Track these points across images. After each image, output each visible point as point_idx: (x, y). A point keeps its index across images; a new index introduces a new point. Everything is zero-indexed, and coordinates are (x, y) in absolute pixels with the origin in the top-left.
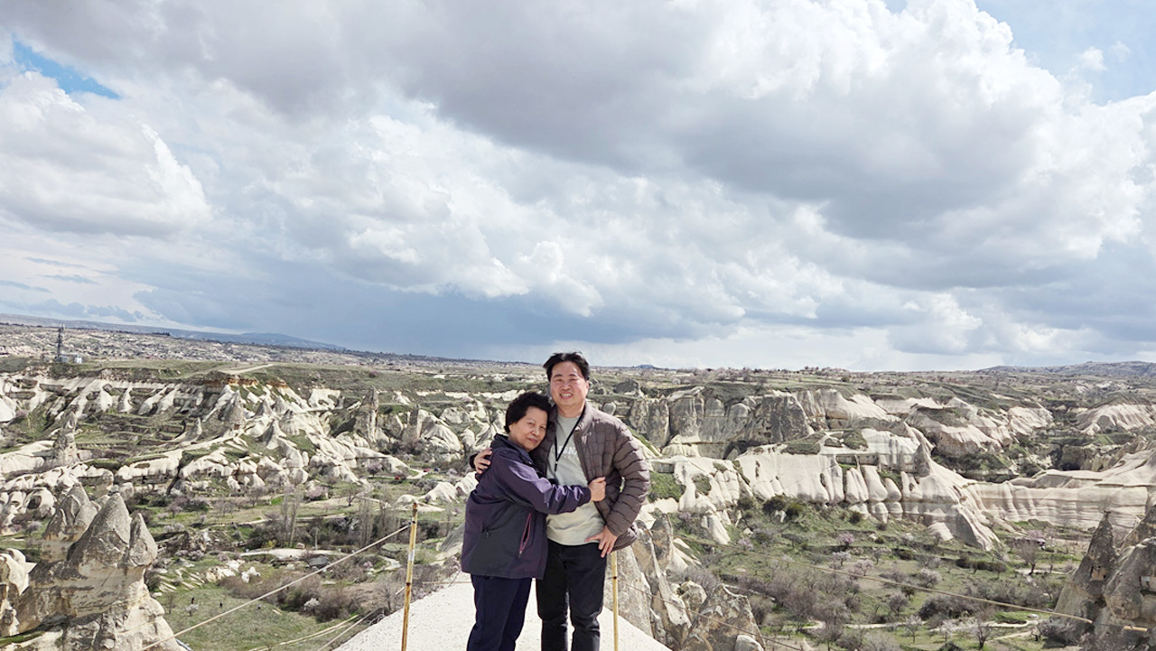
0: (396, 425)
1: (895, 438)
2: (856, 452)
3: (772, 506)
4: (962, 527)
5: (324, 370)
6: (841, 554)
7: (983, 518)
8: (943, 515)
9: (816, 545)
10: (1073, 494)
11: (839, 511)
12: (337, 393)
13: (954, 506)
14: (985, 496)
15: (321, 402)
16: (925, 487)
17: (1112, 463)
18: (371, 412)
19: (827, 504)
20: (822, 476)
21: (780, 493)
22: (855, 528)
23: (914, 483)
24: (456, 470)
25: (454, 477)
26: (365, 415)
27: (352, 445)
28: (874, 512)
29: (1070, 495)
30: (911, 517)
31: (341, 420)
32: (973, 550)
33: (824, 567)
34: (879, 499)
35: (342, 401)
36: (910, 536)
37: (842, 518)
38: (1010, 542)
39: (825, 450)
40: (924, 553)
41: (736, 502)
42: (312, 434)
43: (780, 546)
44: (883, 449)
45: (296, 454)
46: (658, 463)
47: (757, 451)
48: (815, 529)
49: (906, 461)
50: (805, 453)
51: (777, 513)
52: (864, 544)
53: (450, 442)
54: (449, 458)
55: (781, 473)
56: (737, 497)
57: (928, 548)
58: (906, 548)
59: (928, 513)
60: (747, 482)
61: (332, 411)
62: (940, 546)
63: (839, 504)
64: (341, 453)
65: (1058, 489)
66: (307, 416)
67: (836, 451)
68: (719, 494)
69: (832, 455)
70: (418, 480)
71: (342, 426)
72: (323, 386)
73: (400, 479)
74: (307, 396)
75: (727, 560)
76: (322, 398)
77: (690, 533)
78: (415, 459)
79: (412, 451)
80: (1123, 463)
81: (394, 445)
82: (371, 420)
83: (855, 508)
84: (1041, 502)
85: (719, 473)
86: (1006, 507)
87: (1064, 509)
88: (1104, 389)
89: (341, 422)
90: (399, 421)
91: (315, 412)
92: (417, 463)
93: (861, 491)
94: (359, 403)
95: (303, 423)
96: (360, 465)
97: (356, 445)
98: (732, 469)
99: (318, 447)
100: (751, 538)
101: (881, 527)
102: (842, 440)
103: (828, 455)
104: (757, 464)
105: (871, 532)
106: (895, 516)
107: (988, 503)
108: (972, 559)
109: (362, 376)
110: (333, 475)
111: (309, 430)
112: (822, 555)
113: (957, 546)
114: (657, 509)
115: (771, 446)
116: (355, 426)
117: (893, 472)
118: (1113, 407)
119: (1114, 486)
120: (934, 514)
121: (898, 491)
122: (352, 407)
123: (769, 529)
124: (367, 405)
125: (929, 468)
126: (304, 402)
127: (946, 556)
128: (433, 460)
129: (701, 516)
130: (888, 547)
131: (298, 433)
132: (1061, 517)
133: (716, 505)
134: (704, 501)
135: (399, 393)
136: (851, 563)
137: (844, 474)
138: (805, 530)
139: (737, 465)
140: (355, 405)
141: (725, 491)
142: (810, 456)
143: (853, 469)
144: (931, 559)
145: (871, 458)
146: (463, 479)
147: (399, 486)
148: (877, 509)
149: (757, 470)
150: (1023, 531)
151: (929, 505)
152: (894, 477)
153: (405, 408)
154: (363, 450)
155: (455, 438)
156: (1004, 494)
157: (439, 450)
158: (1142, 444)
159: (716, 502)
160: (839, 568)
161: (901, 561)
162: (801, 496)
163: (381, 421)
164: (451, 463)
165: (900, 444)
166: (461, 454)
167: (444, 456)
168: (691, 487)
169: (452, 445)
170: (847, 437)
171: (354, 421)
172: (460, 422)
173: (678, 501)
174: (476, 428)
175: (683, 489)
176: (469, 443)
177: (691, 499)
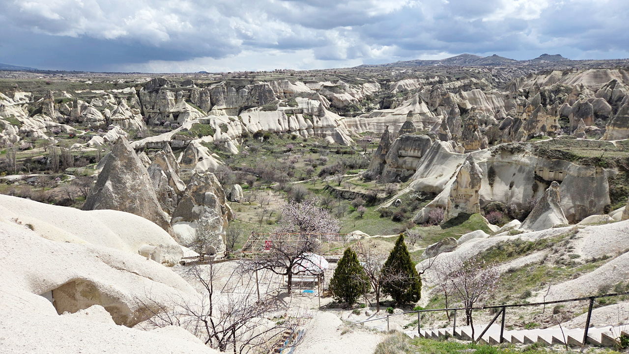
0: (66, 109)
1: (311, 100)
2: (293, 108)
3: (257, 135)
4: (338, 137)
5: (19, 82)
6: (288, 153)
7: (348, 133)
8: (330, 133)
9: (277, 151)
10: (383, 119)
11: (287, 135)
12: (30, 94)
13: (335, 129)
14: (349, 123)
15: (21, 99)
16: (323, 121)
17: (399, 105)
18: (50, 103)
19: (282, 132)
20: (279, 120)
21: (261, 129)
22: (294, 142)
23: (319, 120)
24: (103, 129)
25: (102, 133)
26: (47, 105)
27: (42, 121)
29: (382, 120)
30: (318, 135)
31: (34, 108)
32: (342, 146)
33: (280, 160)
34: (304, 128)
35: (33, 98)
36: (317, 143)
37: (288, 138)
38: (357, 141)
39: (280, 108)
40: (323, 150)
41: (240, 135)
42: (18, 116)
43: (262, 153)
44: (305, 106)
45: (11, 127)
46: (202, 119)
47: (249, 111)
48: (277, 144)
49: (315, 111)
50: (270, 110)
51: (259, 138)
52: (298, 148)
53: (97, 116)
54: (98, 124)
55: (261, 120)
56: (241, 133)
57: (324, 147)
58: (315, 148)
59: (324, 133)
60: (245, 125)
61: (28, 104)
62: (329, 146)
63: (287, 132)
64: (37, 125)
65: (378, 118)
66: (14, 107)
67: (284, 108)
68: (232, 132)
69: (283, 110)
70: (82, 135)
71: (35, 111)
72: (20, 91)
73: (72, 136)
74: (12, 97)
75: (237, 161)
76: (21, 97)
77: (220, 150)
78: (80, 126)
79: (77, 121)
80: (402, 105)
81: (67, 119)
82: (51, 107)
83: (294, 133)
84: (371, 124)
85: (232, 122)
86: (357, 127)
87: (380, 126)
88: (403, 73)
89: (34, 109)
90: (67, 107)
91: (18, 105)
92: (81, 127)
93: (296, 125)
94: (43, 99)
95: (12, 111)
96: (49, 131)
97: (45, 120)
98: (238, 120)
99: (22, 123)
100: (248, 150)
101: (305, 140)
102: (287, 103)
103: (281, 111)
104: (250, 117)
105: (301, 143)
106: (311, 135)
107: (350, 126)
108: (341, 150)
109: (42, 84)
110: (34, 136)
111: (16, 114)
112: (279, 155)
113: (336, 146)
114: (203, 141)
115: (255, 108)
116: (43, 111)
117: (309, 116)
118: (404, 81)
119: (399, 114)
120: (327, 133)
121: (312, 124)
122: (39, 101)
123: (256, 145)
124: (47, 100)
125: (324, 113)
126: (11, 100)
127: (332, 150)
128: (90, 125)
129: (224, 142)
130: (308, 149)
131: (10, 116)
132: (378, 129)
133: (231, 137)
134: (225, 135)
135: (65, 92)
136: (292, 157)
137: (289, 118)
138: (272, 144)
139: (240, 118)
140: (41, 100)
141: (235, 130)
142: (273, 111)
143: (292, 116)
144: (325, 151)
145: (300, 110)
146: (107, 134)
147: (72, 139)
148: (303, 133)
149: (249, 120)
150: (363, 136)
151: (324, 129)
152: (310, 118)
153: (70, 100)
154: (49, 123)
155: (100, 114)
156: (356, 122)
157: (92, 120)
158: (410, 96)
159: (231, 135)
160: (287, 160)
161: (313, 154)
162: (270, 130)
163: (57, 107)
164: (99, 126)
165: (312, 103)
166: (104, 121)
167: (95, 123)
168: (219, 130)
169: (99, 118)
170: (289, 101)
171: (41, 108)
172: (101, 105)
173: (213, 136)
174: (111, 108)
175: (215, 131)
176: (108, 116)
177: (219, 135)
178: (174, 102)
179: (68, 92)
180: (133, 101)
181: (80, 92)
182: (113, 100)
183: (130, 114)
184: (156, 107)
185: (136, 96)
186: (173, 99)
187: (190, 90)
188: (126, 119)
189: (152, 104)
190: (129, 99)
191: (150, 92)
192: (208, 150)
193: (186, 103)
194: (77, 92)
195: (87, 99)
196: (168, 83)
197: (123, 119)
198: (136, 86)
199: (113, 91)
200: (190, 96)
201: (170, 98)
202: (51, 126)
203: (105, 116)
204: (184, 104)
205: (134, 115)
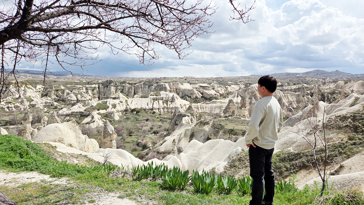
0: (59, 94)
3: (133, 111)
11: (150, 111)
13: (179, 109)
16: (173, 105)
18: (52, 91)
19: (148, 110)
20: (148, 103)
21: (136, 107)
22: (152, 115)
23: (171, 104)
26: (50, 92)
27: (44, 100)
28: (159, 111)
29: (214, 105)
30: (169, 112)
34: (161, 108)
35: (45, 88)
36: (166, 117)
37: (150, 113)
39: (150, 97)
41: (124, 110)
42: (32, 97)
43: (131, 120)
44: (164, 96)
46: (103, 101)
47: (132, 98)
48: (142, 116)
49: (170, 99)
50: (145, 97)
51: (134, 112)
52: (153, 119)
53: (73, 98)
54: (73, 102)
55: (138, 103)
58: (163, 119)
59: (172, 111)
60: (128, 105)
61: (42, 91)
63: (151, 109)
64: (40, 101)
65: (212, 104)
66: (34, 92)
67: (152, 97)
68: (119, 108)
69: (151, 98)
71: (45, 95)
72: (40, 85)
73: (56, 108)
74: (35, 87)
75: (115, 124)
76: (40, 88)
77: (108, 118)
78: (63, 103)
79: (62, 101)
82: (52, 93)
83: (155, 110)
84: (207, 107)
85: (121, 103)
86: (198, 109)
87: (212, 109)
89: (44, 94)
90: (60, 93)
91: (38, 91)
93: (157, 106)
96: (46, 105)
99: (33, 100)
100: (125, 118)
101: (160, 115)
105: (156, 116)
106: (165, 112)
110: (36, 107)
114: (99, 112)
116: (48, 95)
117: (167, 101)
119: (224, 103)
121: (166, 106)
122: (48, 90)
123: (131, 116)
124: (51, 89)
125: (175, 100)
126: (34, 89)
128: (68, 103)
129: (112, 114)
130: (159, 119)
131: (28, 97)
132: (211, 111)
133: (117, 111)
134: (113, 110)
137: (153, 102)
139: (126, 101)
141: (122, 107)
143: (156, 101)
145: (161, 98)
149: (132, 102)
152: (166, 103)
153: (62, 90)
154: (47, 101)
155: (75, 97)
156: (198, 106)
157: (70, 100)
162: (141, 108)
163: (55, 93)
165: (169, 94)
166: (76, 101)
167: (71, 102)
168: (111, 107)
169: (74, 99)
170: (156, 93)
171: (48, 93)
172: (77, 93)
173: (106, 110)
174: (81, 94)
175: (108, 107)
176: (78, 98)
177: (110, 110)
178: (114, 92)
179: (63, 86)
180: (95, 91)
181: (69, 86)
182: (84, 90)
183: (90, 98)
184: (105, 94)
185: (98, 89)
186: (114, 90)
187: (123, 87)
188: (87, 100)
189: (104, 93)
190: (93, 90)
191: (104, 87)
192: (101, 117)
193: (120, 93)
194: (68, 86)
195: (71, 90)
196: (114, 82)
197: (85, 100)
198: (99, 84)
199: (86, 86)
200: (123, 89)
201: (113, 90)
202: (47, 103)
203: (77, 98)
204: (119, 93)
205: (92, 98)
